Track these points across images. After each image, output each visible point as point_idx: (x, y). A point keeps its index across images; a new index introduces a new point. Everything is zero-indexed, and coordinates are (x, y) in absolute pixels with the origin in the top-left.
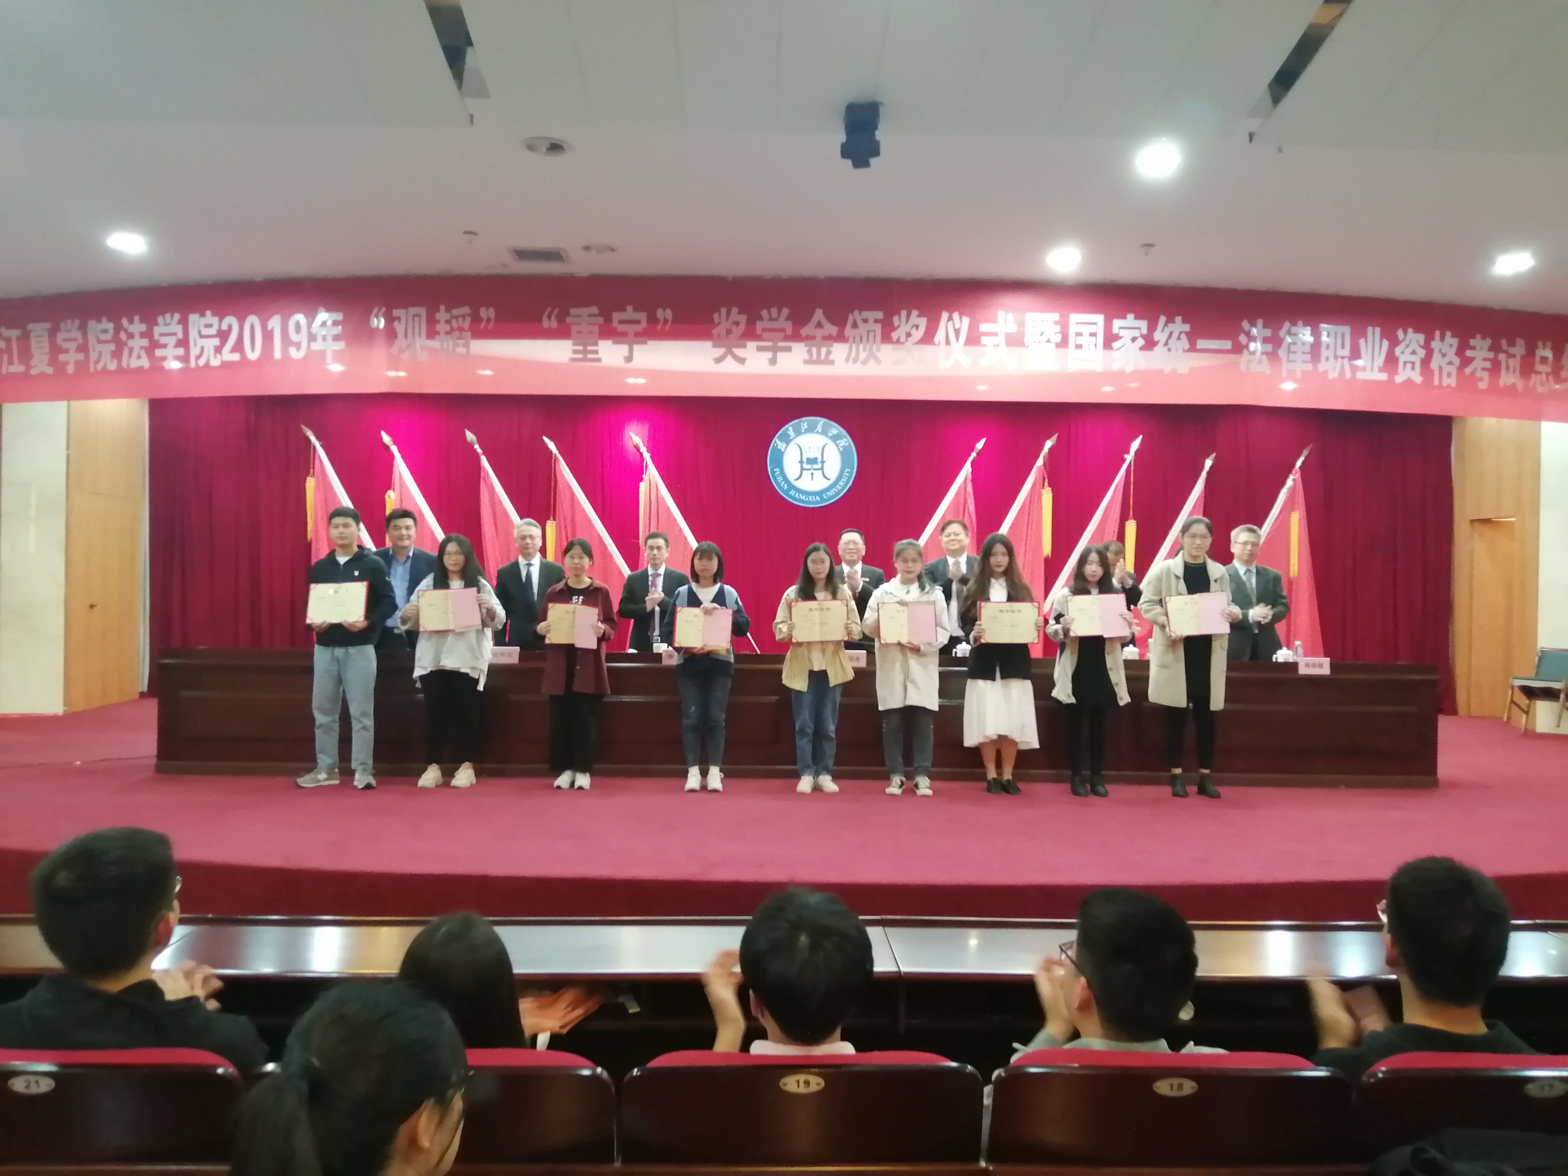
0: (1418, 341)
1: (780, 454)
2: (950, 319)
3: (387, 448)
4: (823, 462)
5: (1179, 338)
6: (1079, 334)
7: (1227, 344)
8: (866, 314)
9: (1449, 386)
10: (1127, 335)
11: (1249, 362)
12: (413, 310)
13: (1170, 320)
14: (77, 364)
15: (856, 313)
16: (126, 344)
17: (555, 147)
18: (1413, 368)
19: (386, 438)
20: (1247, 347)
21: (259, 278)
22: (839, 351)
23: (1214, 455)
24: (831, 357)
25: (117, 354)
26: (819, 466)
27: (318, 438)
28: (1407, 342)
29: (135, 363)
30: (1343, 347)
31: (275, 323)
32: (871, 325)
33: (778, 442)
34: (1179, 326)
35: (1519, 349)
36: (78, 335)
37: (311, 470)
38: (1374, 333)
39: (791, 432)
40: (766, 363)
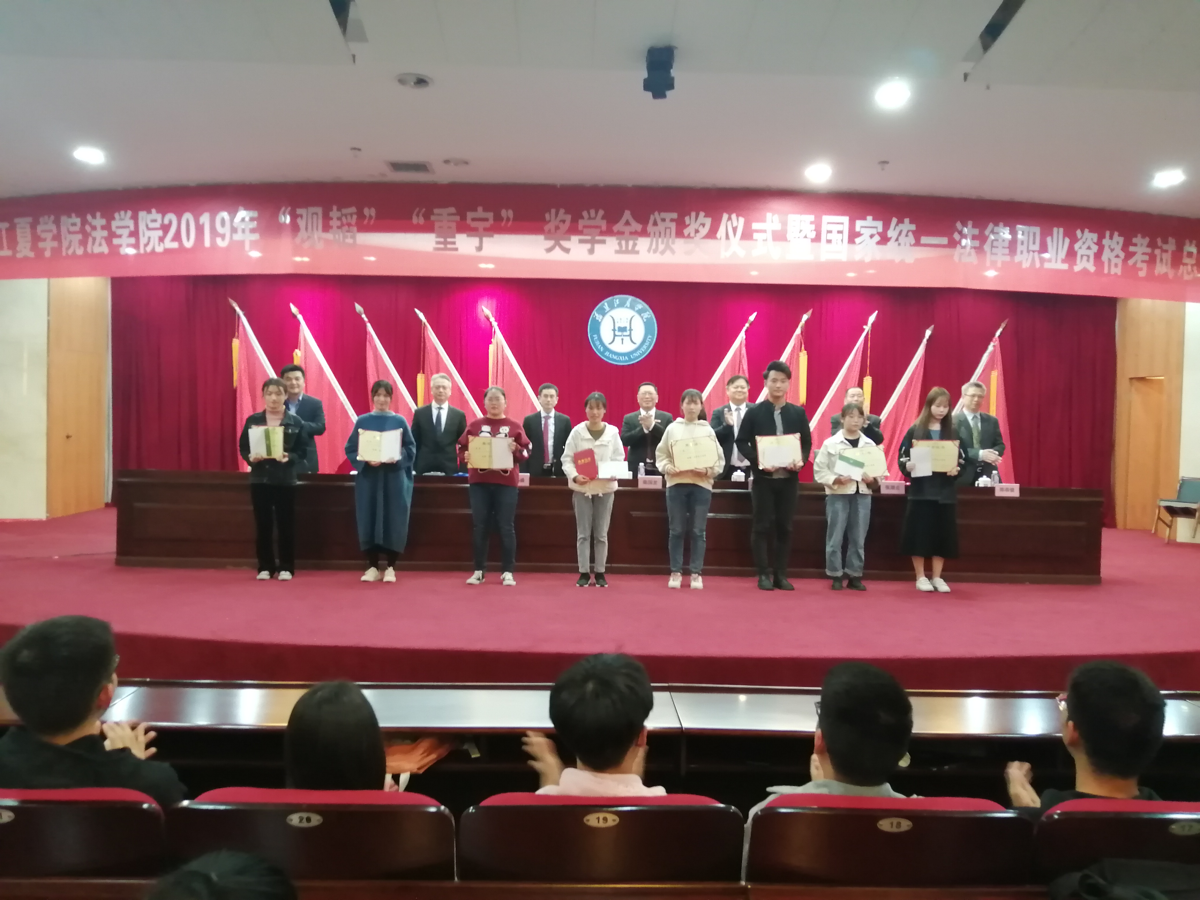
0: (1092, 239)
1: (598, 324)
2: (730, 219)
3: (295, 317)
4: (631, 330)
5: (907, 236)
6: (829, 232)
7: (944, 241)
8: (664, 215)
9: (1116, 274)
10: (866, 232)
11: (961, 254)
12: (312, 210)
13: (900, 221)
14: (53, 249)
15: (656, 213)
16: (90, 235)
17: (421, 82)
18: (1088, 260)
19: (294, 309)
20: (959, 242)
21: (192, 184)
22: (643, 243)
23: (933, 326)
24: (637, 248)
25: (84, 243)
26: (628, 333)
27: (242, 308)
28: (1084, 239)
29: (97, 250)
30: (1034, 243)
31: (205, 219)
32: (668, 223)
33: (596, 315)
34: (908, 226)
35: (1171, 246)
36: (54, 228)
37: (236, 333)
38: (1058, 232)
39: (606, 307)
40: (586, 252)
